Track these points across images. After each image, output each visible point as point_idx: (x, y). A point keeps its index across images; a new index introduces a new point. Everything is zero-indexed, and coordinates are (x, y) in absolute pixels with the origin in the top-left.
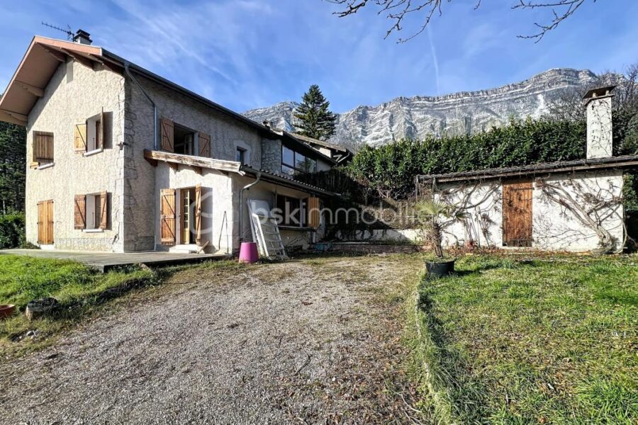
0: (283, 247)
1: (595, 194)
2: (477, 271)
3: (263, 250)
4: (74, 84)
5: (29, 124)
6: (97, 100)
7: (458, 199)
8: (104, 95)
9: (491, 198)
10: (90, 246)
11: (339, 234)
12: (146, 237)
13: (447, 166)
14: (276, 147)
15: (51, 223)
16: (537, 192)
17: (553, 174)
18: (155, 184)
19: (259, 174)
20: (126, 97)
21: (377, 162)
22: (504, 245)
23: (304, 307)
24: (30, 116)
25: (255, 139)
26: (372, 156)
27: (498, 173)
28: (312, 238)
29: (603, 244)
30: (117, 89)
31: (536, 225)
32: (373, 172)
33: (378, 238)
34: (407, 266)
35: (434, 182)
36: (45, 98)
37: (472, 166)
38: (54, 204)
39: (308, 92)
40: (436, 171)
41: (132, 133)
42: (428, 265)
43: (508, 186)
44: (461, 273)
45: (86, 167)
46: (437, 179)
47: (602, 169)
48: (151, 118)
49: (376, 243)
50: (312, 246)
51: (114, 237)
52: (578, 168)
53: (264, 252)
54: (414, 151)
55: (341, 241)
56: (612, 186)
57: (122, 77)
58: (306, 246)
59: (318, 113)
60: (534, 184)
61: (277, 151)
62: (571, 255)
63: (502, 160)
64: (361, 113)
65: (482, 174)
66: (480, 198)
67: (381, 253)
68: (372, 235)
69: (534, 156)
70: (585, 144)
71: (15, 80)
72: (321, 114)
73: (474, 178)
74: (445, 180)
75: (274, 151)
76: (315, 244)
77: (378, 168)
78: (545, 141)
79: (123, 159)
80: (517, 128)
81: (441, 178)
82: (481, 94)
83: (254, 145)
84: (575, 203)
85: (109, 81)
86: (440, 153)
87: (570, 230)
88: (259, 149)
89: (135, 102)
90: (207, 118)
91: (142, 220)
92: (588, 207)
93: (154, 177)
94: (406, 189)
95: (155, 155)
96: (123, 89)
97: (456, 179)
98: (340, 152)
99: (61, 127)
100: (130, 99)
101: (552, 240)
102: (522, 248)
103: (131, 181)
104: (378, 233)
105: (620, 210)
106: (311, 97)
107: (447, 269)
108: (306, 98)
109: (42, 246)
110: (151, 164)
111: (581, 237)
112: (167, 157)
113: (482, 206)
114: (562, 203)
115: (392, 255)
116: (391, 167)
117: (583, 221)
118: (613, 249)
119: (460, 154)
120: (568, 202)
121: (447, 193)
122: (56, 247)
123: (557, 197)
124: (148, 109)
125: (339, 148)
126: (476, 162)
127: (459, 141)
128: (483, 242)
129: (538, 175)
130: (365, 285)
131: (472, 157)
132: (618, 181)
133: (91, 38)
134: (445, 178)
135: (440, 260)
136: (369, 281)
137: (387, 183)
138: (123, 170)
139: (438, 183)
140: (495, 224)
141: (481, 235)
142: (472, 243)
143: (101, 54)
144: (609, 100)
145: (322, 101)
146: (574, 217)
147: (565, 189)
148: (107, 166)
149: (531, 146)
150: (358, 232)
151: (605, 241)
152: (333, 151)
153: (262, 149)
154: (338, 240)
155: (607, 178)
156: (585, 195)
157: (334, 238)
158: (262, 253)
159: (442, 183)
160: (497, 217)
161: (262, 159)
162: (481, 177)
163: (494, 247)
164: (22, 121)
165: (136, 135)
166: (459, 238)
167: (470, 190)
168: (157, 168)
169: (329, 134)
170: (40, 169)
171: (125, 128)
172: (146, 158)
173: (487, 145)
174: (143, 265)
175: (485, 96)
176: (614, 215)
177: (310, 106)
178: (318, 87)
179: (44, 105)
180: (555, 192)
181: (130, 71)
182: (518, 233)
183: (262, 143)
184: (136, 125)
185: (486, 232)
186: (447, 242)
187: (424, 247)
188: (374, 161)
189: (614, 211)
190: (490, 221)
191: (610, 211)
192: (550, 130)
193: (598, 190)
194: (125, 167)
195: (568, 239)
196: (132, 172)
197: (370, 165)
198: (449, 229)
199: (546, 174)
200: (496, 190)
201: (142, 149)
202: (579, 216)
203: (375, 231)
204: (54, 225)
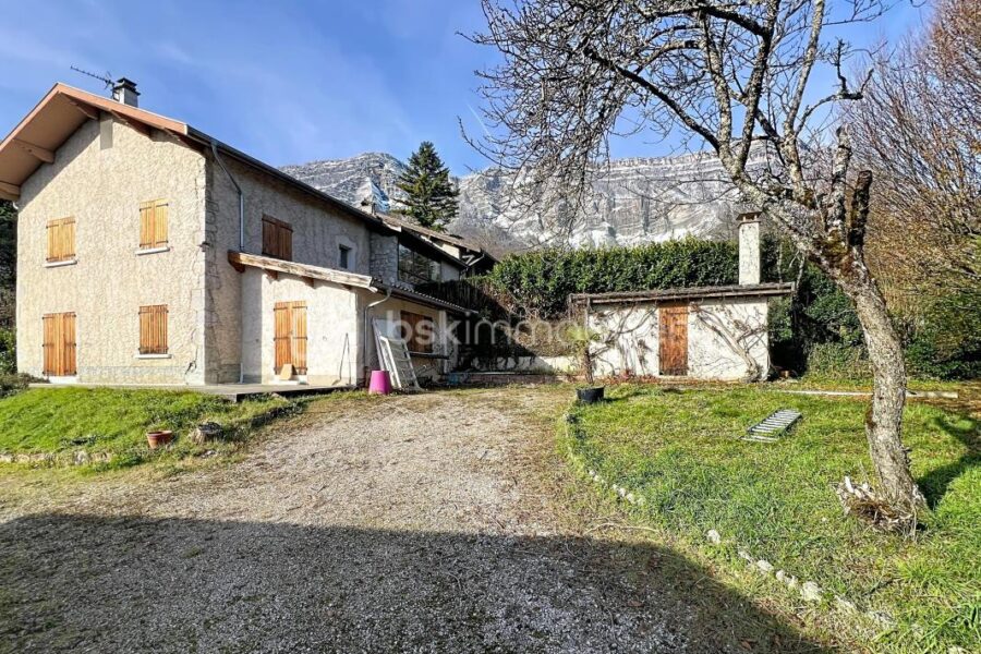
0: (415, 376)
1: (744, 321)
2: (625, 399)
3: (396, 380)
4: (113, 153)
5: (23, 198)
6: (158, 180)
7: (613, 323)
8: (169, 174)
9: (647, 322)
10: (146, 377)
11: (476, 362)
12: (231, 365)
13: (604, 283)
14: (392, 246)
15: (70, 345)
16: (692, 318)
17: (706, 298)
18: (241, 296)
19: (390, 290)
20: (207, 182)
21: (523, 276)
22: (661, 374)
23: (466, 428)
24: (26, 188)
25: (361, 233)
26: (518, 267)
27: (653, 295)
28: (443, 368)
29: (749, 371)
30: (193, 170)
31: (691, 352)
32: (518, 286)
33: (524, 368)
34: (559, 397)
35: (589, 302)
36: (58, 165)
37: (629, 284)
38: (77, 319)
39: (417, 151)
40: (591, 290)
41: (214, 229)
42: (579, 393)
43: (664, 310)
44: (609, 400)
45: (138, 269)
46: (592, 299)
47: (749, 296)
48: (236, 209)
49: (522, 373)
50: (444, 377)
51: (188, 364)
52: (728, 294)
53: (396, 382)
54: (567, 263)
55: (478, 371)
56: (758, 313)
57: (200, 156)
58: (436, 378)
59: (433, 185)
60: (690, 309)
61: (391, 252)
62: (721, 383)
63: (661, 279)
64: (491, 179)
65: (637, 296)
66: (637, 322)
67: (528, 383)
68: (517, 363)
69: (691, 277)
70: (737, 268)
71: (14, 138)
72: (436, 187)
73: (630, 300)
74: (599, 301)
75: (388, 251)
76: (447, 375)
77: (525, 282)
78: (703, 261)
79: (203, 264)
80: (676, 245)
81: (595, 299)
82: (663, 161)
83: (361, 243)
84: (727, 330)
85: (178, 158)
86: (596, 267)
87: (722, 357)
88: (367, 248)
89: (216, 188)
90: (302, 207)
91: (225, 342)
92: (739, 333)
93: (240, 286)
94: (556, 308)
95: (244, 258)
96: (203, 171)
97: (612, 300)
98: (472, 252)
99: (89, 210)
100: (212, 185)
101: (706, 368)
102: (678, 377)
103: (214, 291)
104: (525, 362)
105: (765, 338)
106: (421, 160)
107: (596, 396)
108: (415, 161)
109: (51, 378)
110: (237, 270)
111: (732, 365)
112: (265, 263)
113: (638, 331)
114: (715, 329)
115: (542, 387)
116: (540, 282)
117: (733, 348)
118: (759, 377)
119: (618, 271)
120: (719, 328)
121: (602, 315)
122: (80, 380)
123: (709, 322)
124: (233, 197)
125: (470, 246)
126: (633, 280)
127: (617, 255)
128: (639, 371)
129: (692, 299)
130: (518, 410)
131: (630, 275)
132: (763, 308)
133: (138, 89)
134: (599, 299)
135: (590, 387)
136: (521, 408)
137: (535, 300)
138: (203, 278)
139: (592, 304)
140: (651, 351)
141: (638, 362)
142: (628, 371)
143: (185, 132)
144: (757, 225)
145: (439, 166)
146: (725, 344)
147: (717, 314)
148: (176, 271)
149: (689, 266)
150: (499, 359)
151: (752, 369)
152: (463, 250)
153: (370, 247)
154: (475, 370)
155: (755, 305)
156: (735, 321)
157: (470, 367)
158: (393, 383)
159: (597, 304)
160: (654, 344)
161: (371, 261)
162: (637, 299)
163: (651, 376)
164: (12, 195)
165: (219, 232)
166: (615, 367)
167: (626, 312)
168: (244, 276)
169: (450, 216)
170: (48, 267)
171: (207, 222)
172: (230, 262)
173: (646, 261)
174: (274, 395)
175: (669, 166)
176: (760, 342)
177: (421, 173)
178: (431, 145)
179: (55, 175)
180: (708, 318)
181: (218, 152)
182: (674, 361)
183: (371, 239)
184: (219, 218)
185: (642, 360)
186: (602, 371)
187: (578, 377)
188: (520, 272)
189: (760, 339)
190: (646, 347)
191: (756, 339)
192: (707, 250)
193: (746, 316)
194: (206, 274)
195: (721, 367)
196: (214, 280)
197: (515, 277)
198: (605, 356)
199: (699, 299)
200: (652, 313)
201: (226, 250)
202: (729, 343)
203: (521, 359)
204: (77, 348)
